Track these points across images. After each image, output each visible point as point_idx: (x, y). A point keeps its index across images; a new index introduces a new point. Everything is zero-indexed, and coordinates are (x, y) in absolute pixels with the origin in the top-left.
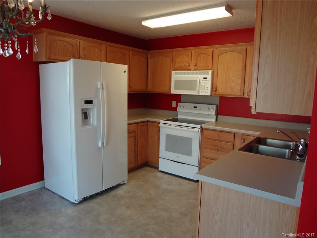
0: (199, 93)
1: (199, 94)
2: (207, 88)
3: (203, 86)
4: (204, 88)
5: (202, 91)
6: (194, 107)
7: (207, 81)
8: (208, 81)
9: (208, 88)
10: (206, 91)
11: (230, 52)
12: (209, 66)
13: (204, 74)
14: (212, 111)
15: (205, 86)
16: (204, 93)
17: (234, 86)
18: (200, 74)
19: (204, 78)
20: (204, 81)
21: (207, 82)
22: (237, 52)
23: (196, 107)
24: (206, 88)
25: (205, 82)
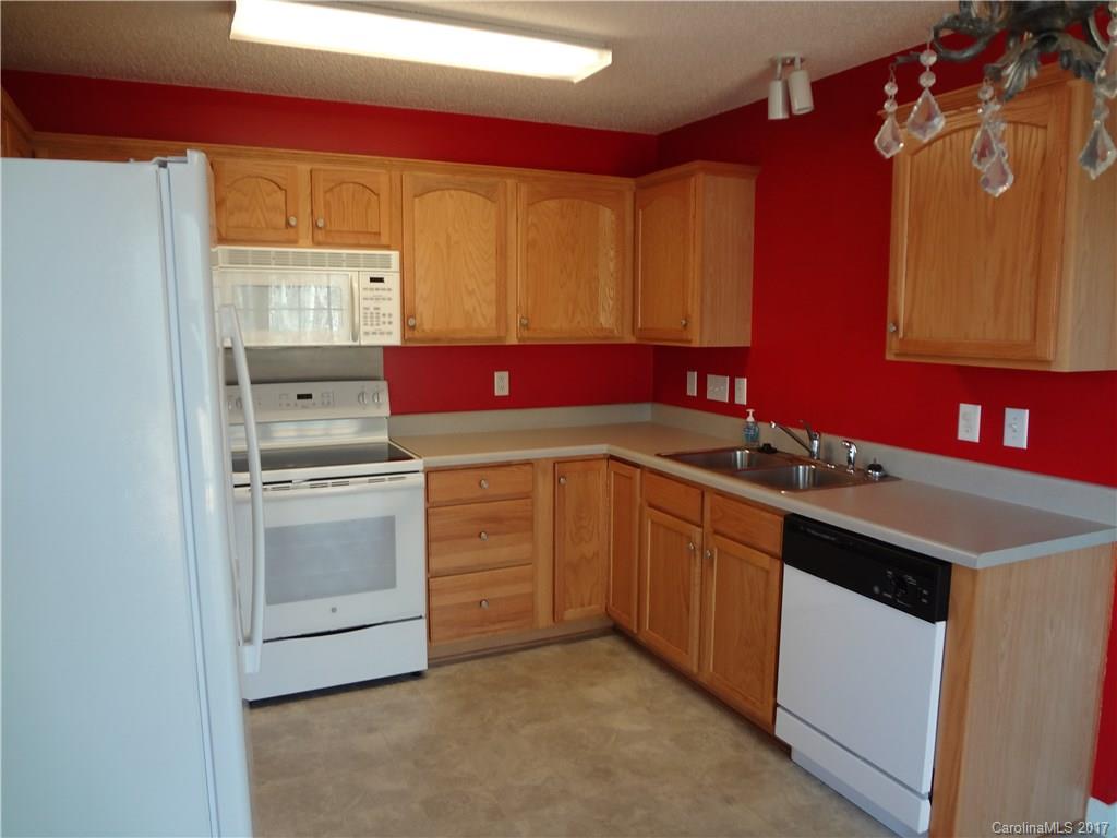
0: (354, 339)
1: (357, 343)
2: (387, 319)
3: (372, 310)
4: (376, 316)
5: (369, 328)
6: (300, 397)
7: (384, 289)
8: (389, 290)
9: (392, 319)
10: (384, 328)
11: (455, 189)
12: (379, 234)
13: (370, 262)
14: (379, 405)
15: (377, 308)
16: (378, 336)
17: (474, 310)
18: (353, 263)
19: (372, 280)
20: (372, 289)
21: (385, 294)
22: (480, 195)
23: (309, 396)
24: (382, 319)
25: (375, 293)
